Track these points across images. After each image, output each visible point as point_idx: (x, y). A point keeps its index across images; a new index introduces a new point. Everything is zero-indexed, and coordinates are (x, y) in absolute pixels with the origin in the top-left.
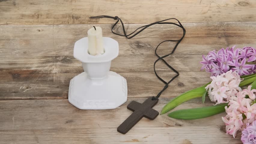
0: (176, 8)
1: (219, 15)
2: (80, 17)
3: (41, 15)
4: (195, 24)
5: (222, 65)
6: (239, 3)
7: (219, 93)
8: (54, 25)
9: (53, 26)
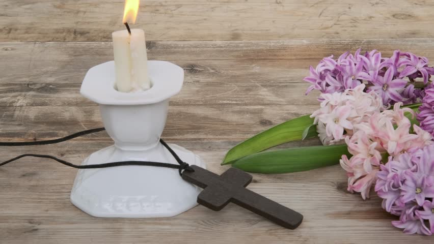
0: (273, 22)
1: (354, 30)
2: (88, 33)
3: (16, 30)
4: (305, 42)
5: (347, 80)
6: (394, 16)
7: (336, 121)
8: (37, 43)
9: (35, 43)
